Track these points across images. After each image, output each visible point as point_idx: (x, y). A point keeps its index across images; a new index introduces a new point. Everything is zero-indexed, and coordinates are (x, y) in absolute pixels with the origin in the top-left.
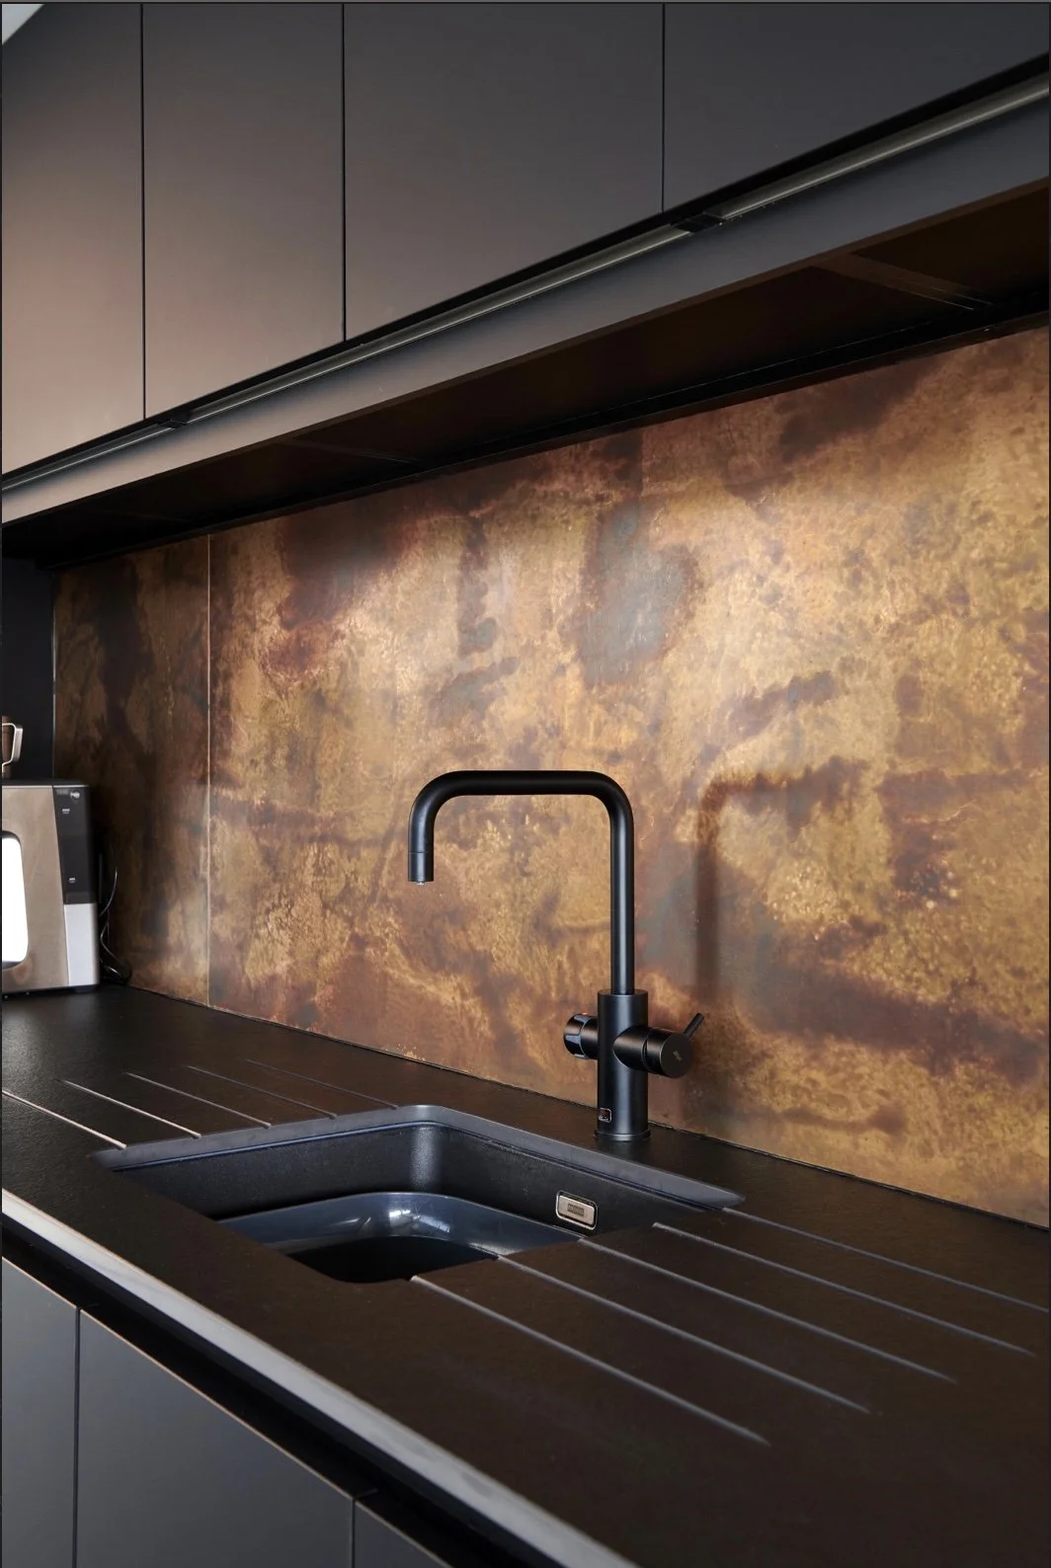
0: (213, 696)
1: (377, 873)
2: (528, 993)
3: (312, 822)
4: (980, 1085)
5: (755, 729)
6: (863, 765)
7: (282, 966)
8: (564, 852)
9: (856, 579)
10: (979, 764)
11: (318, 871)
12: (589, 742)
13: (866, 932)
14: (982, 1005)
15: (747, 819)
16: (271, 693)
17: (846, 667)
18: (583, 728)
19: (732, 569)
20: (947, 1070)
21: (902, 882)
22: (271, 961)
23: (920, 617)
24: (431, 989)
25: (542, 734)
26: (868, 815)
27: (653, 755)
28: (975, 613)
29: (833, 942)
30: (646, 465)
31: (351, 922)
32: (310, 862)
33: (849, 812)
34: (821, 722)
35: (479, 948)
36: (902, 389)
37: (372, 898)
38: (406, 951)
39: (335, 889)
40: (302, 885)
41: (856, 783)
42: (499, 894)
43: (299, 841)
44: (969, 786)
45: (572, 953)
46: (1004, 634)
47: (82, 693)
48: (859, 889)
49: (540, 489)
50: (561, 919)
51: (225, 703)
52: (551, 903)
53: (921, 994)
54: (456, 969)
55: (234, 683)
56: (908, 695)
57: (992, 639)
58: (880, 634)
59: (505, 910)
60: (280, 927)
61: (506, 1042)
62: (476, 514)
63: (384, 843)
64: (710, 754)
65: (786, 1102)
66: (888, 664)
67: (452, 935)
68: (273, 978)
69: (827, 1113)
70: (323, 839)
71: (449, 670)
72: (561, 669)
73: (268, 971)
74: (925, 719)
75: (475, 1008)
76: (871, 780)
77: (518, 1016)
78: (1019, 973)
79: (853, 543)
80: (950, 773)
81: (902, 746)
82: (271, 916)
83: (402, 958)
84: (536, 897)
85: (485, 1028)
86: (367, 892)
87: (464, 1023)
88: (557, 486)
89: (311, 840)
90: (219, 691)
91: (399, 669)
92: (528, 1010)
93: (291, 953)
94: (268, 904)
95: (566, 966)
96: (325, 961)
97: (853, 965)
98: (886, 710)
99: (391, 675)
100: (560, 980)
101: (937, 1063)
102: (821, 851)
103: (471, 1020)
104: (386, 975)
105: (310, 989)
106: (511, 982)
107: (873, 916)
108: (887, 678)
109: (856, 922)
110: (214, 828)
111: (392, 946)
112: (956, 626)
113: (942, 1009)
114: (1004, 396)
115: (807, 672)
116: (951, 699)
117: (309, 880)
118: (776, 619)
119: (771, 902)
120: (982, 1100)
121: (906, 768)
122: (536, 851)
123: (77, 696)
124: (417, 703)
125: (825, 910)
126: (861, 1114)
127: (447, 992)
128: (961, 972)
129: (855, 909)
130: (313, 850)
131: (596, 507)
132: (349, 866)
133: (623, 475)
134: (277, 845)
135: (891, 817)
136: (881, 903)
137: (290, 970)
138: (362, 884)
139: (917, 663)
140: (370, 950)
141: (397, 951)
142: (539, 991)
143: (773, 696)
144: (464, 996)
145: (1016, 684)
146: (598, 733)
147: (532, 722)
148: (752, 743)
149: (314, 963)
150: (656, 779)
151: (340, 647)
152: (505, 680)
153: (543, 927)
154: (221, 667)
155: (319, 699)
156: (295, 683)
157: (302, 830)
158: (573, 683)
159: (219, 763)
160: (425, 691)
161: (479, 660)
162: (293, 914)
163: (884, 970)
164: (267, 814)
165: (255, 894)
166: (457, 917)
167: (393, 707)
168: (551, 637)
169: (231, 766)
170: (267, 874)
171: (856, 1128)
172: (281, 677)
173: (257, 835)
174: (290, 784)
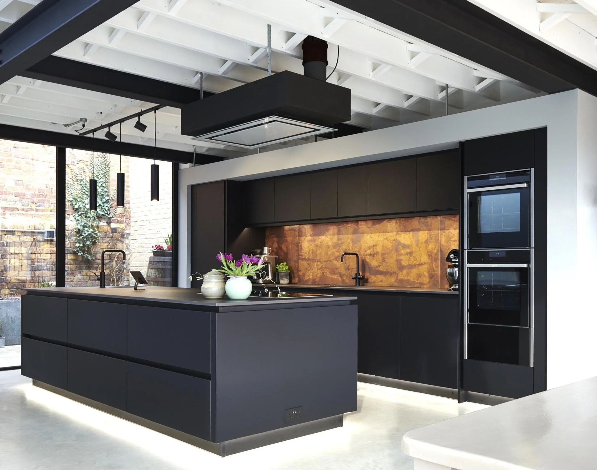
1: (326, 265)
2: (346, 275)
3: (316, 260)
4: (388, 277)
5: (370, 249)
6: (379, 252)
7: (311, 277)
8: (350, 261)
9: (379, 237)
10: (388, 252)
11: (317, 265)
12: (353, 250)
14: (388, 270)
15: (369, 257)
16: (309, 245)
18: (352, 249)
20: (386, 276)
22: (309, 277)
24: (333, 277)
26: (380, 255)
27: (360, 251)
29: (377, 267)
30: (359, 224)
31: (322, 271)
32: (315, 264)
33: (378, 256)
34: (376, 248)
35: (340, 271)
37: (325, 268)
38: (330, 273)
39: (319, 267)
40: (314, 267)
41: (379, 254)
42: (342, 266)
43: (314, 262)
44: (387, 253)
45: (351, 271)
46: (390, 242)
47: (272, 244)
48: (379, 262)
49: (347, 225)
50: (350, 268)
51: (301, 246)
52: (349, 266)
54: (337, 274)
55: (303, 244)
56: (383, 246)
58: (381, 241)
59: (343, 268)
60: (311, 272)
61: (343, 281)
62: (339, 227)
63: (327, 262)
64: (366, 251)
65: (373, 281)
67: (336, 271)
68: (310, 279)
69: (376, 281)
70: (318, 262)
71: (336, 243)
72: (350, 243)
73: (309, 278)
74: (384, 248)
75: (339, 278)
77: (345, 278)
78: (391, 268)
81: (383, 250)
82: (309, 271)
83: (329, 274)
84: (347, 266)
85: (341, 280)
86: (324, 267)
88: (349, 225)
89: (316, 262)
90: (300, 244)
91: (329, 243)
92: (346, 277)
93: (312, 275)
94: (308, 270)
96: (318, 276)
97: (378, 269)
98: (381, 247)
99: (328, 243)
100: (350, 274)
101: (385, 276)
102: (376, 259)
103: (339, 280)
104: (327, 276)
105: (316, 279)
106: (344, 275)
107: (380, 264)
108: (381, 245)
109: (379, 265)
110: (299, 261)
111: (328, 273)
112: (387, 241)
113: (386, 271)
115: (375, 244)
116: (386, 247)
117: (315, 266)
118: (372, 239)
119: (371, 264)
120: (389, 278)
121: (383, 252)
123: (271, 245)
124: (331, 247)
125: (376, 264)
126: (379, 281)
127: (336, 277)
128: (387, 268)
130: (316, 263)
131: (354, 228)
132: (322, 265)
133: (357, 225)
134: (310, 263)
135: (382, 256)
136: (381, 263)
137: (312, 277)
138: (324, 266)
139: (384, 244)
140: (325, 274)
141: (329, 273)
142: (347, 275)
143: (371, 246)
144: (338, 277)
145: (391, 245)
146: (354, 249)
147: (346, 248)
149: (316, 276)
150: (360, 254)
151: (320, 240)
152: (343, 244)
153: (348, 269)
154: (300, 241)
155: (317, 246)
156: (313, 244)
157: (314, 261)
158: (351, 245)
159: (300, 253)
160: (333, 245)
161: (340, 242)
162: (313, 270)
163: (381, 269)
164: (308, 259)
165: (306, 269)
166: (337, 269)
167: (328, 247)
168: (349, 240)
169: (302, 254)
170: (308, 266)
171: (379, 282)
172: (311, 243)
173: (307, 262)
174: (312, 255)
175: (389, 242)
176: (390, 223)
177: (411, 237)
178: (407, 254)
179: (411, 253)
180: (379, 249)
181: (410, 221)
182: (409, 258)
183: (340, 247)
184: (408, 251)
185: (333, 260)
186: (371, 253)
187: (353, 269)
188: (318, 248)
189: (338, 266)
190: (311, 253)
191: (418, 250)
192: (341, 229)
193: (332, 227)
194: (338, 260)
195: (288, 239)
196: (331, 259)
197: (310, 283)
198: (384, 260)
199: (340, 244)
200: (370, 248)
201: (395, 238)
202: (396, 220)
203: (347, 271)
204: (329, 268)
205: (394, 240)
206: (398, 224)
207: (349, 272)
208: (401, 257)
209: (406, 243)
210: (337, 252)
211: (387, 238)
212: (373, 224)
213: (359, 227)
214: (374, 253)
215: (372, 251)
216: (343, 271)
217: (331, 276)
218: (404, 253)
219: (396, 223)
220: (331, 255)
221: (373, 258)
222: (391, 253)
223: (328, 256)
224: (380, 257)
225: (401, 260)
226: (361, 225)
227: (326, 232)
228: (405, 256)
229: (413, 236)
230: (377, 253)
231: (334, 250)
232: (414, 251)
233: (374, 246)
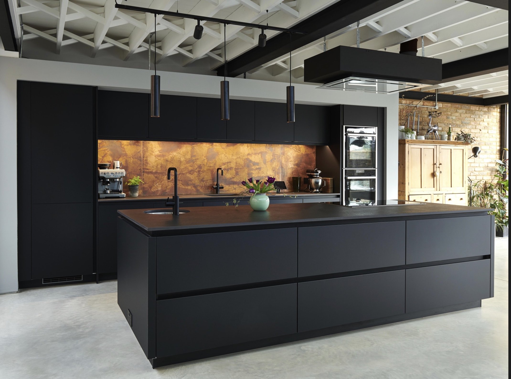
0: (143, 159)
2: (200, 186)
7: (160, 189)
8: (205, 174)
9: (232, 156)
10: (241, 167)
12: (208, 165)
13: (233, 178)
17: (232, 161)
19: (222, 154)
21: (236, 174)
23: (237, 158)
24: (187, 188)
25: (202, 165)
28: (241, 158)
29: (231, 179)
30: (214, 145)
33: (232, 170)
35: (194, 183)
36: (236, 145)
41: (232, 169)
42: (196, 178)
46: (243, 160)
49: (202, 145)
50: (204, 180)
51: (146, 160)
52: (203, 178)
53: (237, 181)
54: (190, 185)
55: (148, 158)
56: (236, 163)
57: (242, 160)
58: (234, 159)
60: (159, 184)
61: (197, 191)
65: (227, 189)
66: (235, 161)
67: (190, 182)
68: (158, 190)
69: (230, 190)
71: (189, 159)
73: (156, 190)
74: (238, 165)
75: (193, 188)
76: (234, 168)
77: (199, 188)
79: (232, 153)
80: (239, 168)
81: (236, 166)
82: (157, 184)
85: (195, 190)
87: (192, 190)
90: (145, 159)
91: (181, 158)
93: (161, 187)
94: (156, 182)
95: (205, 183)
97: (232, 180)
98: (235, 164)
99: (180, 159)
102: (230, 173)
103: (193, 190)
105: (165, 190)
106: (198, 186)
107: (234, 177)
109: (233, 177)
110: (143, 175)
112: (240, 159)
113: (239, 182)
114: (242, 147)
115: (229, 161)
116: (239, 163)
118: (226, 158)
119: (226, 176)
121: (236, 167)
122: (201, 174)
124: (184, 162)
125: (230, 177)
127: (189, 187)
128: (240, 179)
129: (233, 176)
131: (208, 147)
133: (211, 145)
134: (158, 176)
135: (235, 170)
136: (234, 176)
137: (161, 189)
139: (237, 161)
141: (181, 185)
143: (226, 163)
144: (192, 187)
145: (243, 163)
146: (209, 164)
148: (224, 166)
149: (166, 187)
151: (171, 156)
152: (197, 160)
153: (202, 180)
154: (145, 156)
155: (167, 161)
156: (162, 159)
157: (164, 174)
158: (206, 161)
159: (145, 167)
160: (186, 161)
161: (194, 158)
162: (162, 183)
163: (235, 180)
164: (156, 173)
165: (153, 181)
166: (191, 180)
167: (180, 162)
168: (203, 157)
169: (148, 167)
170: (156, 179)
171: (232, 190)
172: (159, 158)
173: (154, 175)
174: (161, 169)
175: (241, 160)
176: (243, 146)
177: (260, 157)
178: (257, 169)
179: (260, 169)
180: (233, 165)
181: (259, 146)
182: (259, 172)
183: (194, 162)
184: (258, 167)
185: (186, 173)
186: (226, 168)
187: (208, 180)
188: (168, 163)
189: (192, 178)
190: (159, 166)
191: (265, 166)
192: (195, 148)
193: (185, 145)
194: (191, 173)
195: (127, 152)
196: (184, 172)
197: (158, 194)
198: (237, 173)
199: (194, 160)
200: (224, 164)
201: (247, 158)
202: (248, 145)
203: (202, 182)
204: (181, 181)
205: (246, 159)
206: (249, 147)
207: (203, 184)
208: (252, 171)
209: (256, 161)
210: (191, 166)
211: (240, 157)
212: (227, 146)
213: (214, 147)
214: (228, 168)
215: (227, 167)
216: (197, 182)
217: (184, 187)
218: (254, 169)
219: (248, 146)
220: (183, 169)
221: (228, 172)
222: (243, 168)
223: (180, 170)
224: (234, 171)
225: (252, 173)
226: (216, 146)
227: (178, 149)
228: (255, 171)
229: (261, 157)
230: (231, 168)
231: (188, 165)
232: (262, 167)
233: (228, 163)
